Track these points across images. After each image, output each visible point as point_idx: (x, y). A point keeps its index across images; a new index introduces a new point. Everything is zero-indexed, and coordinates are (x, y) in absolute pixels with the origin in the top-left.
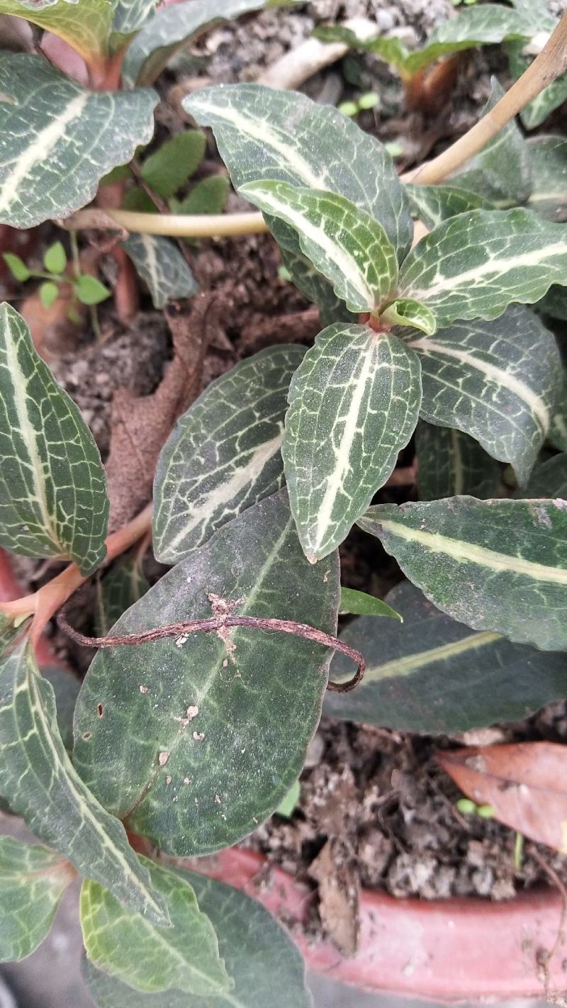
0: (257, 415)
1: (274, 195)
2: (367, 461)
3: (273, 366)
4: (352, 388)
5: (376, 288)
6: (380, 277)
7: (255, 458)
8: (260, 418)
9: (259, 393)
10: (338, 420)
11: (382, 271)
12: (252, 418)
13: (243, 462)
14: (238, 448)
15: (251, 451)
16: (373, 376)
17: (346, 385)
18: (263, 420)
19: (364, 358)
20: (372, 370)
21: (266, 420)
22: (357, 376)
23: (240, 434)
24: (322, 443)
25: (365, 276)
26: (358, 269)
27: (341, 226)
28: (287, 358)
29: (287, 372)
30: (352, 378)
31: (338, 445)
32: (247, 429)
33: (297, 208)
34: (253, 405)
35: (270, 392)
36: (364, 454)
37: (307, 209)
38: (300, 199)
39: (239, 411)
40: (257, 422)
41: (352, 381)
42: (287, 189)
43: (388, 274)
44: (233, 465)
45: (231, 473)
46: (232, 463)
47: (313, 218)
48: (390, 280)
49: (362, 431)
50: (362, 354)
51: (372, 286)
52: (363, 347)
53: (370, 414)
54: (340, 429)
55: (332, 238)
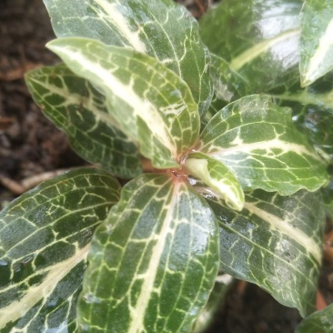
0: (56, 234)
1: (84, 53)
2: (161, 323)
3: (75, 187)
4: (153, 243)
5: (178, 139)
6: (183, 131)
7: (49, 277)
8: (58, 237)
9: (60, 212)
10: (137, 277)
11: (185, 125)
12: (51, 237)
13: (37, 280)
14: (34, 266)
15: (47, 269)
16: (173, 232)
17: (147, 241)
18: (61, 240)
19: (165, 211)
20: (172, 225)
21: (64, 240)
22: (158, 231)
23: (37, 252)
24: (119, 301)
25: (170, 130)
26: (163, 124)
27: (150, 85)
28: (88, 180)
29: (87, 193)
30: (153, 233)
31: (134, 304)
32: (44, 248)
33: (106, 66)
34: (52, 224)
35: (70, 212)
36: (159, 317)
37: (117, 68)
38: (110, 57)
39: (39, 229)
40: (55, 242)
41: (153, 236)
42: (98, 47)
43: (190, 128)
44: (27, 284)
45: (24, 292)
46: (26, 281)
47: (123, 76)
48: (192, 133)
49: (158, 291)
50: (164, 207)
51: (174, 138)
52: (165, 198)
53: (168, 274)
54: (138, 287)
55: (141, 95)
